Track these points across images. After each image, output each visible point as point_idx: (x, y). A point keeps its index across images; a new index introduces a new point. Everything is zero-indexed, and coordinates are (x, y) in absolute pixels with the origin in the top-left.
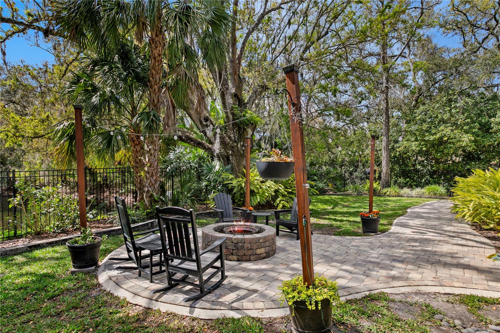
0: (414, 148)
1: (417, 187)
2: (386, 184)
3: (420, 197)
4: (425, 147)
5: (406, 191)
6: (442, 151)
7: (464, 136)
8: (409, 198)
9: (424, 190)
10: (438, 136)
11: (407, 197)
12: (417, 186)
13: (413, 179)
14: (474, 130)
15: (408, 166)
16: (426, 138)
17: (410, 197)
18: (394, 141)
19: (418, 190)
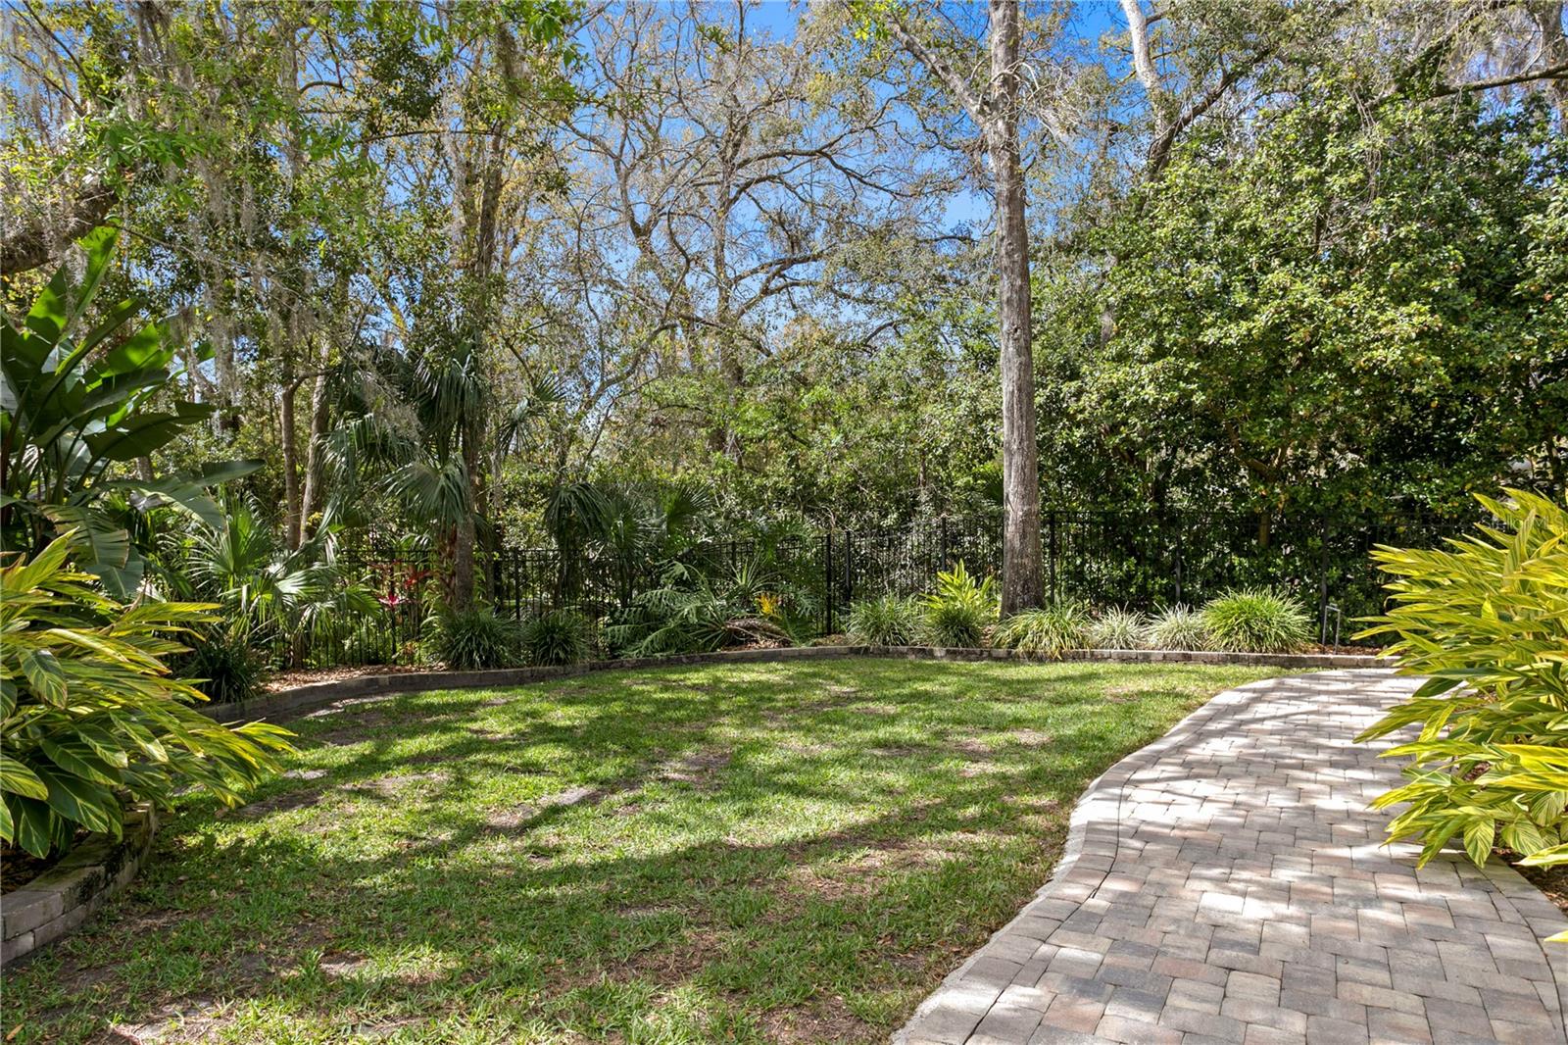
0: (1150, 392)
1: (1172, 602)
2: (1026, 589)
3: (1187, 658)
4: (1203, 389)
5: (1116, 623)
6: (1284, 411)
7: (1390, 314)
8: (1132, 667)
9: (1202, 619)
10: (1262, 320)
11: (1123, 659)
12: (1172, 598)
13: (1155, 561)
14: (1436, 286)
15: (1129, 494)
16: (1209, 336)
17: (1136, 660)
18: (1062, 367)
19: (1175, 620)
